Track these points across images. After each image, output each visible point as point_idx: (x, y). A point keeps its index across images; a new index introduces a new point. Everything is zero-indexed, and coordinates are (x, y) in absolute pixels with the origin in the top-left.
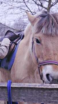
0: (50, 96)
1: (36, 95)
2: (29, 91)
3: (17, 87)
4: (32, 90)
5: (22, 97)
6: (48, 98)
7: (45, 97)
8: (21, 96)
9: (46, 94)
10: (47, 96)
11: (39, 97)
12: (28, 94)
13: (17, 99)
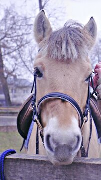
0: (53, 173)
1: (35, 171)
2: (28, 165)
3: (13, 159)
4: (31, 164)
5: (19, 174)
6: (51, 177)
7: (47, 175)
8: (18, 172)
9: (48, 171)
10: (49, 173)
11: (40, 174)
12: (26, 169)
13: (13, 177)
